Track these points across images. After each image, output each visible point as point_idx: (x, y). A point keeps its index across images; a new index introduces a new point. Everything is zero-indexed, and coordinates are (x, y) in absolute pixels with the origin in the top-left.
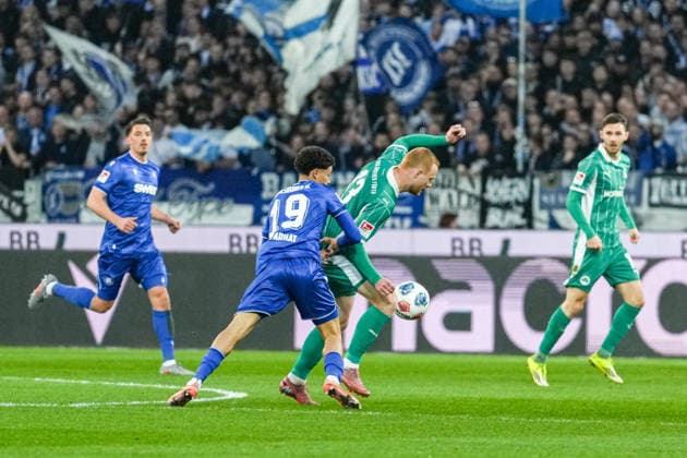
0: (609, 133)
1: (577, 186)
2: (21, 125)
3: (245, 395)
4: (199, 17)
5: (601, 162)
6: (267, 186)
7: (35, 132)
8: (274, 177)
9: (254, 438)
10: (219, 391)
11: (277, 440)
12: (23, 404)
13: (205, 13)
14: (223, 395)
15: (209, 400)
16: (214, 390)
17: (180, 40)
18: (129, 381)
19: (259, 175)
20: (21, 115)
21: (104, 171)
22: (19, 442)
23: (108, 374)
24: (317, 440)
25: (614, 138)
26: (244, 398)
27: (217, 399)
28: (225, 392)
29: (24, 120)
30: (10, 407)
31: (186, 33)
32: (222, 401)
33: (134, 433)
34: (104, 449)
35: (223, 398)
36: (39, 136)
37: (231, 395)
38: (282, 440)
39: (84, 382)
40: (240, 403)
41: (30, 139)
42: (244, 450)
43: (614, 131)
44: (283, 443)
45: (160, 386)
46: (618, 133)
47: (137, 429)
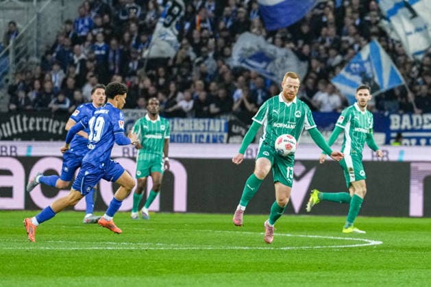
0: (361, 95)
1: (339, 124)
2: (252, 87)
3: (381, 243)
4: (354, 25)
5: (354, 112)
6: (393, 122)
7: (259, 91)
8: (398, 117)
9: (387, 268)
10: (366, 240)
11: (399, 269)
12: (254, 248)
13: (357, 22)
14: (369, 243)
15: (361, 245)
16: (363, 240)
17: (344, 38)
18: (314, 235)
19: (389, 116)
20: (252, 81)
21: (76, 110)
22: (251, 270)
23: (303, 230)
24: (423, 269)
25: (363, 97)
26: (381, 245)
27: (365, 245)
28: (370, 241)
29: (254, 84)
30: (247, 250)
31: (347, 34)
32: (368, 247)
33: (317, 265)
34: (301, 273)
35: (368, 244)
36: (262, 94)
37: (373, 243)
38: (403, 268)
39: (288, 235)
40: (378, 248)
41: (257, 95)
42: (381, 275)
43: (363, 93)
44: (404, 271)
45: (332, 238)
46: (366, 95)
47: (320, 263)
